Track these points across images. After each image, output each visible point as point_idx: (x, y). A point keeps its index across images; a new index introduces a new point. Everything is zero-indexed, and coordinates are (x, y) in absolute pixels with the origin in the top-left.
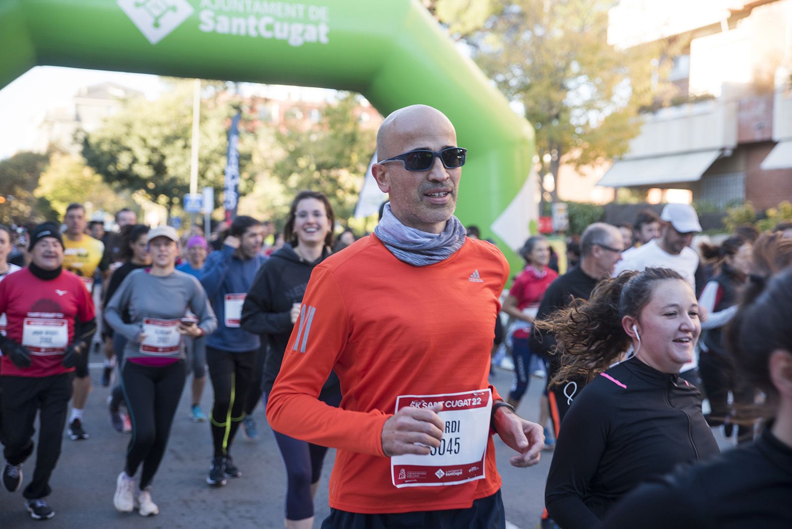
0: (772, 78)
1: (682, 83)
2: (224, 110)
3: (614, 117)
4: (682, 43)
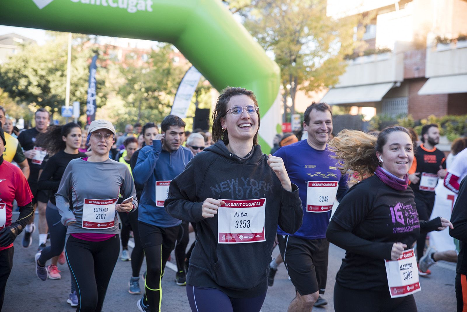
0: (425, 39)
1: (372, 41)
2: (87, 53)
3: (329, 61)
4: (371, 16)
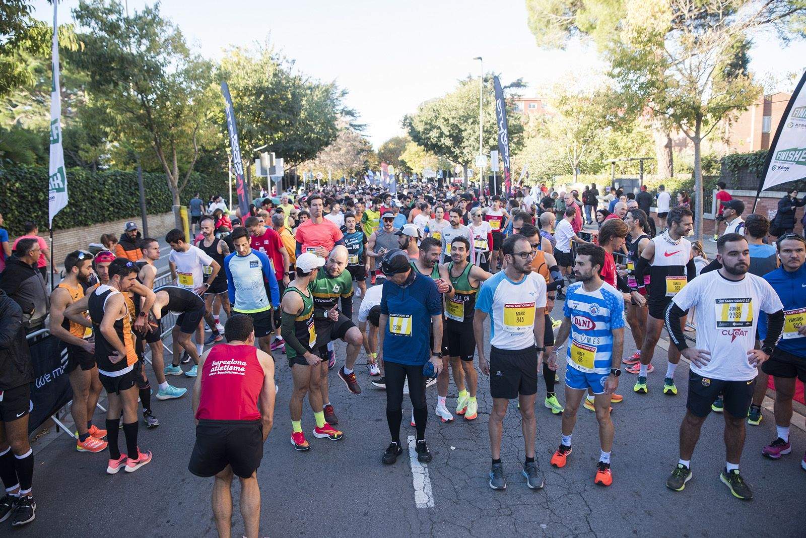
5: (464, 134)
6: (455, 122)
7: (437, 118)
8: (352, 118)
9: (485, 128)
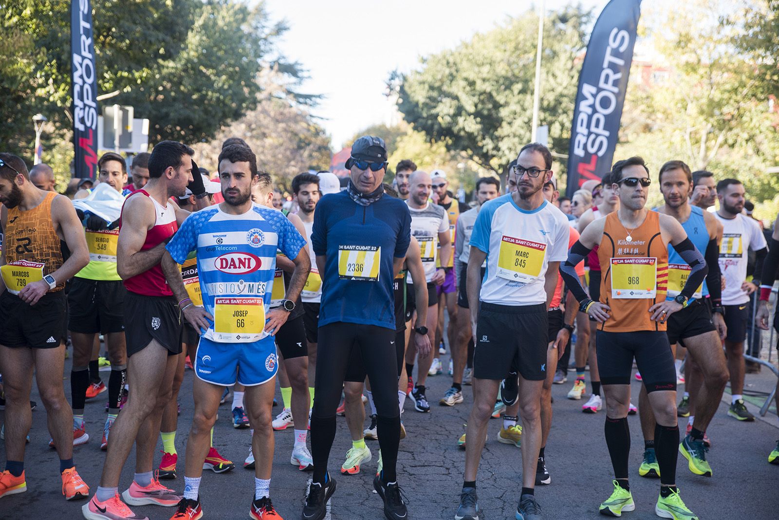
5: (504, 113)
6: (488, 87)
7: (452, 78)
8: (293, 79)
9: (545, 103)
